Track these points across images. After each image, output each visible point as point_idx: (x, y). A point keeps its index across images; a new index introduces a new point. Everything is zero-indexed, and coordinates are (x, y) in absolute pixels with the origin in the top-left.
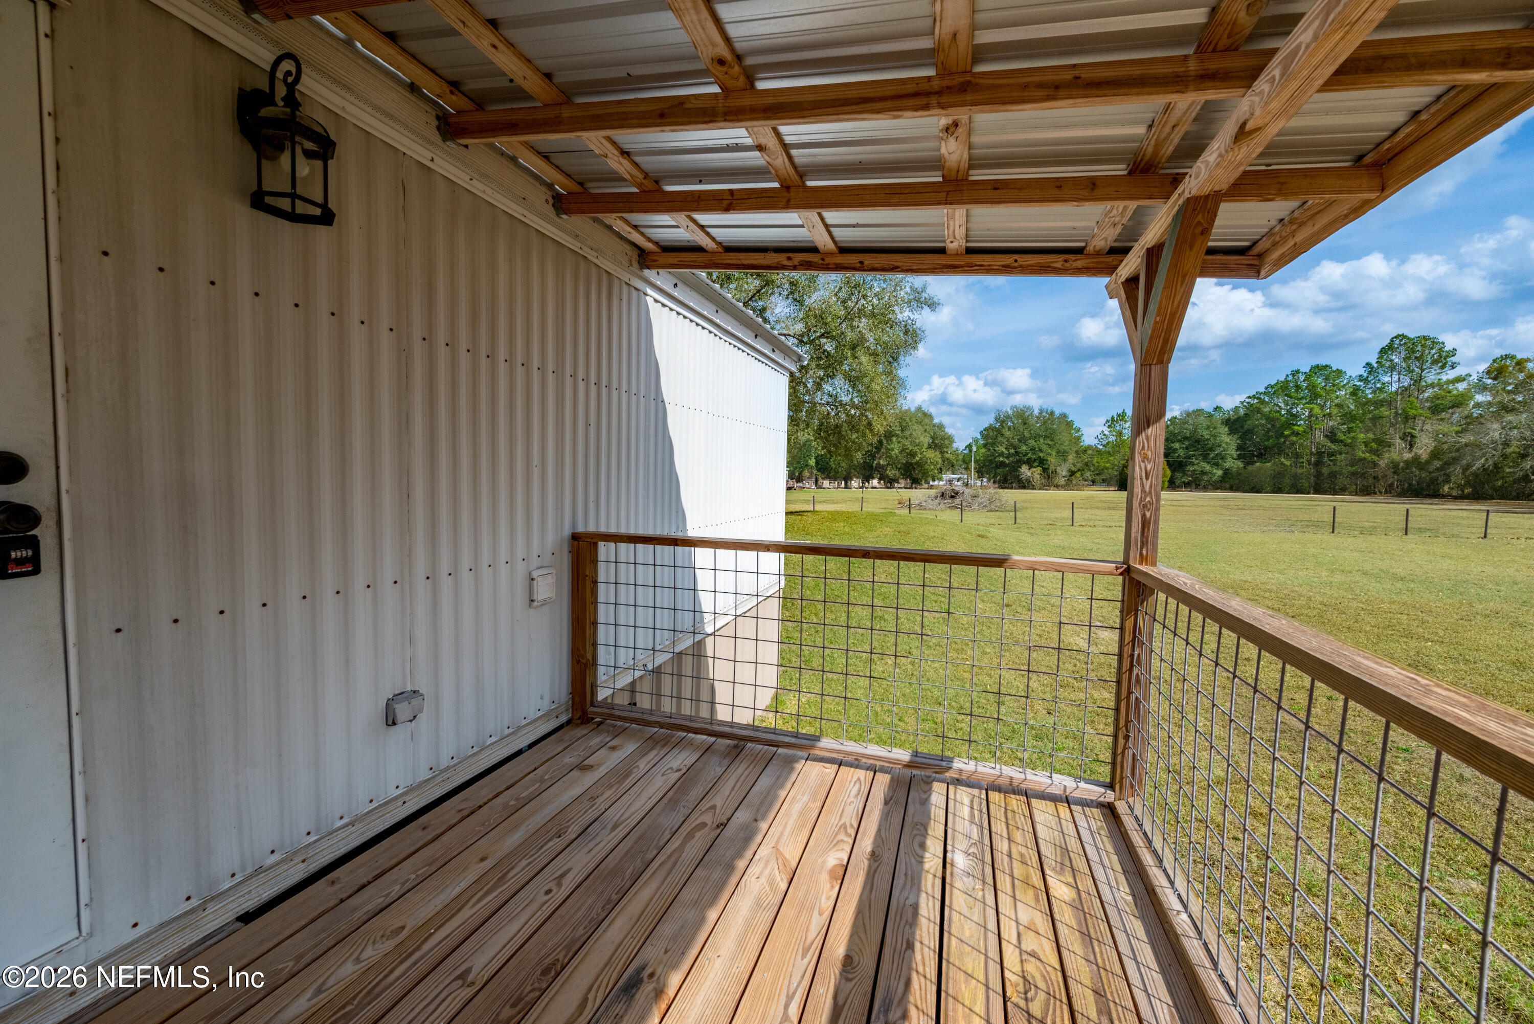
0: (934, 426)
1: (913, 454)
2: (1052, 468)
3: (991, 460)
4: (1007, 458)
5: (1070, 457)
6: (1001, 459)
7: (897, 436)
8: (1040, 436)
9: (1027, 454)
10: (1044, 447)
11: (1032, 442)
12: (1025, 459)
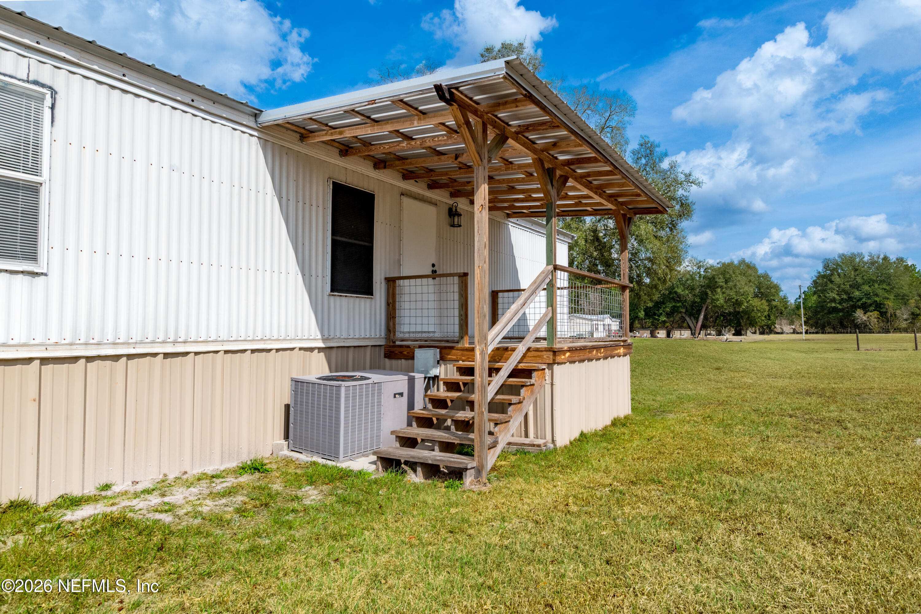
0: (759, 277)
1: (738, 303)
2: (890, 311)
3: (822, 306)
4: (840, 303)
5: (912, 301)
6: (833, 305)
7: (721, 287)
8: (874, 281)
9: (861, 299)
10: (880, 292)
11: (866, 288)
12: (859, 303)
